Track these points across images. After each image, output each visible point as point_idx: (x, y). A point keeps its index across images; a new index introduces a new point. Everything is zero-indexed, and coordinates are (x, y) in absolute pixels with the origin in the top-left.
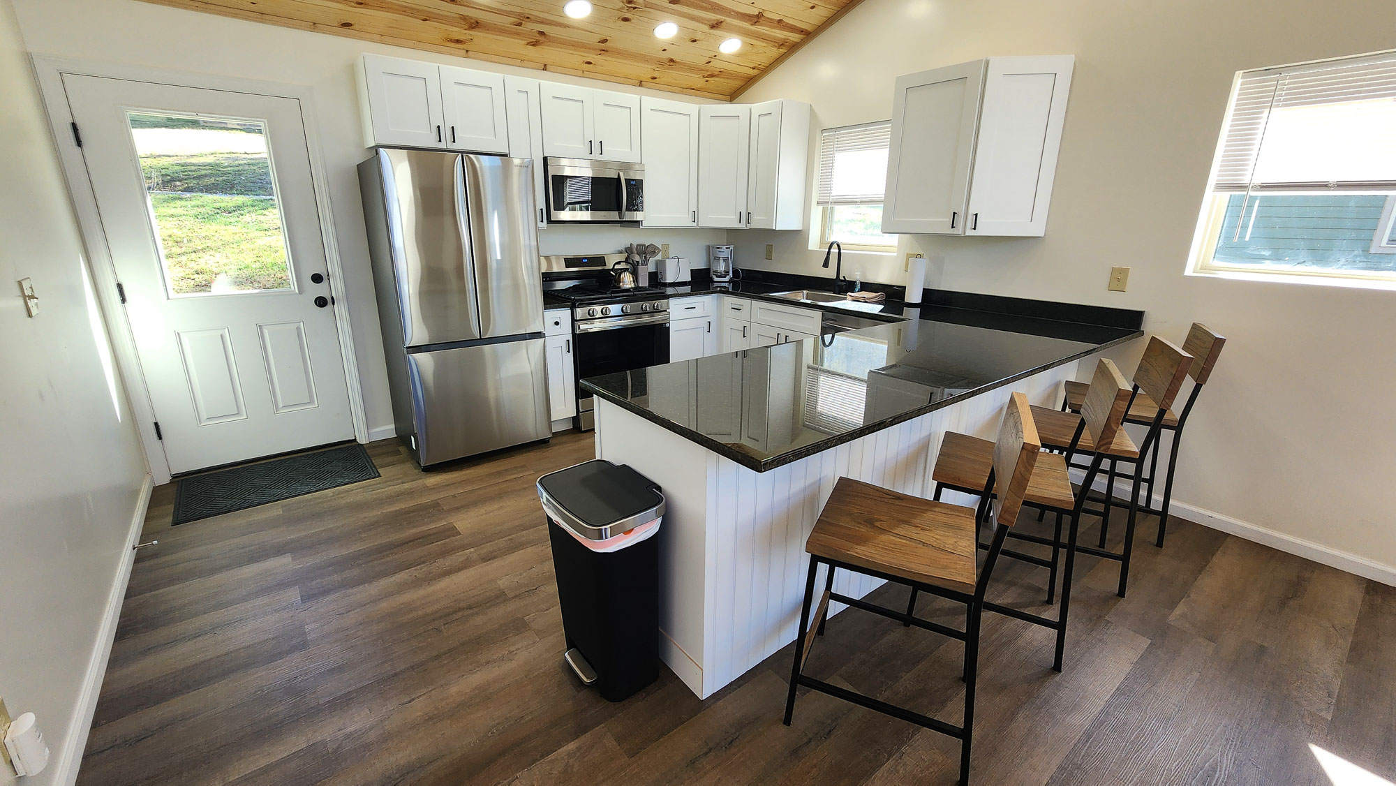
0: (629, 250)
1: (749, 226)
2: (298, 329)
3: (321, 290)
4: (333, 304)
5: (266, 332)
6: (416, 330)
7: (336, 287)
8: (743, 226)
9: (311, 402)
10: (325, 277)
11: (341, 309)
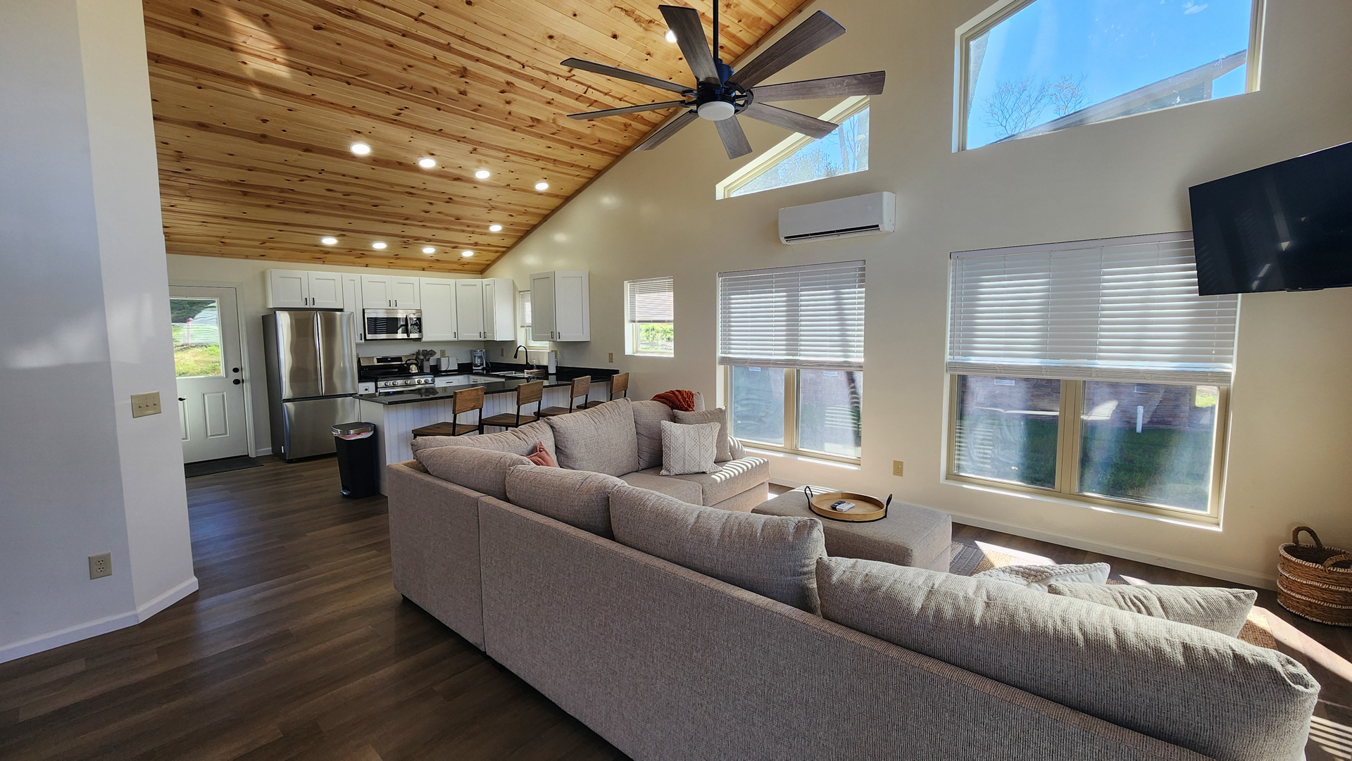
0: (418, 353)
1: (486, 339)
2: (223, 396)
3: (237, 376)
4: (243, 382)
5: (206, 397)
6: (287, 392)
7: (246, 374)
8: (482, 339)
9: (226, 434)
10: (240, 370)
11: (247, 386)
